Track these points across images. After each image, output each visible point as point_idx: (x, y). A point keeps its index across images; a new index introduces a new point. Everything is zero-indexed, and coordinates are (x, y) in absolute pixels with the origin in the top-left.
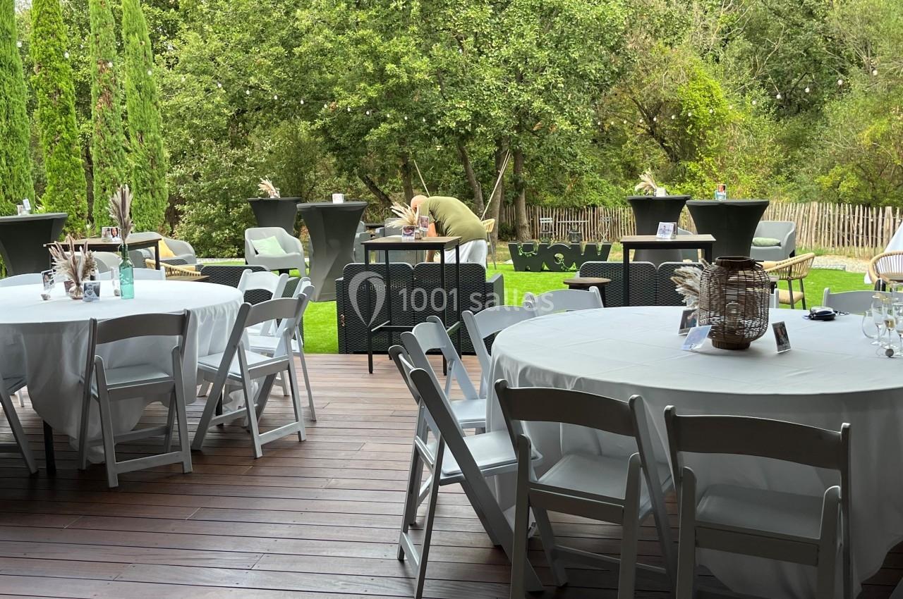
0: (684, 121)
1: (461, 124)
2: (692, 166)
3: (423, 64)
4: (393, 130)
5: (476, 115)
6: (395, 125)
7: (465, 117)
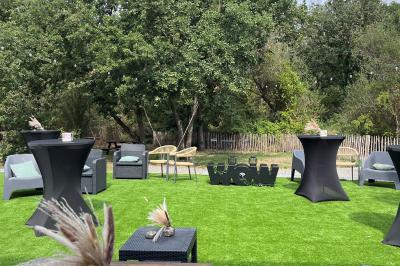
0: (281, 92)
1: (172, 86)
2: (284, 114)
3: (148, 48)
4: (129, 89)
5: (180, 81)
6: (130, 87)
7: (175, 82)
